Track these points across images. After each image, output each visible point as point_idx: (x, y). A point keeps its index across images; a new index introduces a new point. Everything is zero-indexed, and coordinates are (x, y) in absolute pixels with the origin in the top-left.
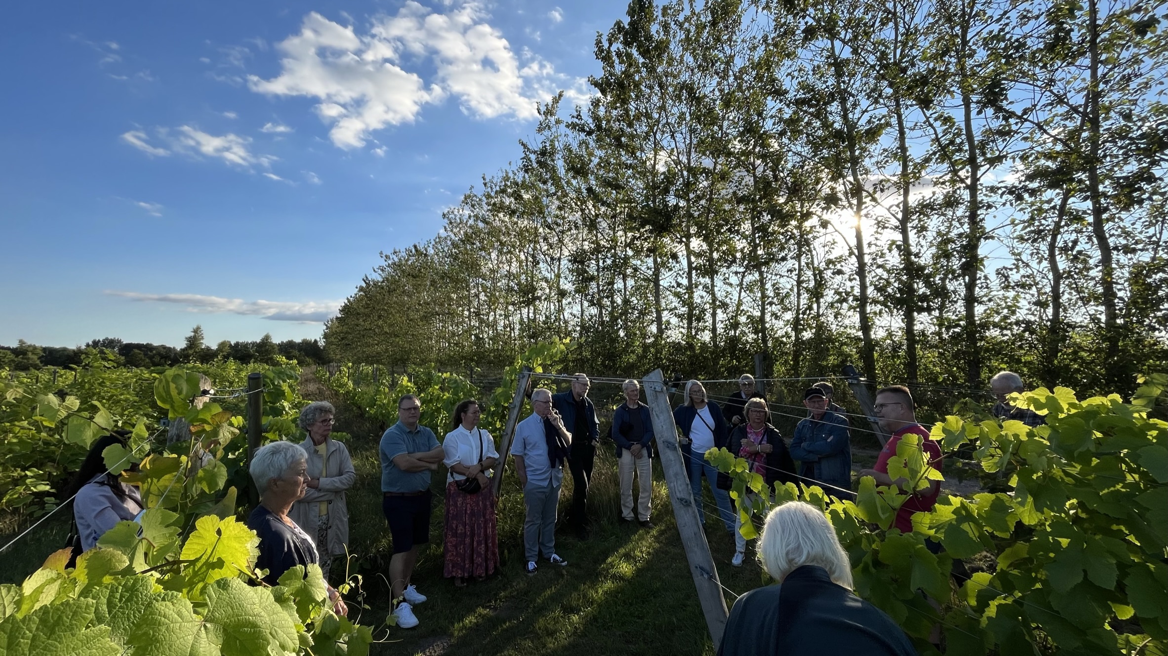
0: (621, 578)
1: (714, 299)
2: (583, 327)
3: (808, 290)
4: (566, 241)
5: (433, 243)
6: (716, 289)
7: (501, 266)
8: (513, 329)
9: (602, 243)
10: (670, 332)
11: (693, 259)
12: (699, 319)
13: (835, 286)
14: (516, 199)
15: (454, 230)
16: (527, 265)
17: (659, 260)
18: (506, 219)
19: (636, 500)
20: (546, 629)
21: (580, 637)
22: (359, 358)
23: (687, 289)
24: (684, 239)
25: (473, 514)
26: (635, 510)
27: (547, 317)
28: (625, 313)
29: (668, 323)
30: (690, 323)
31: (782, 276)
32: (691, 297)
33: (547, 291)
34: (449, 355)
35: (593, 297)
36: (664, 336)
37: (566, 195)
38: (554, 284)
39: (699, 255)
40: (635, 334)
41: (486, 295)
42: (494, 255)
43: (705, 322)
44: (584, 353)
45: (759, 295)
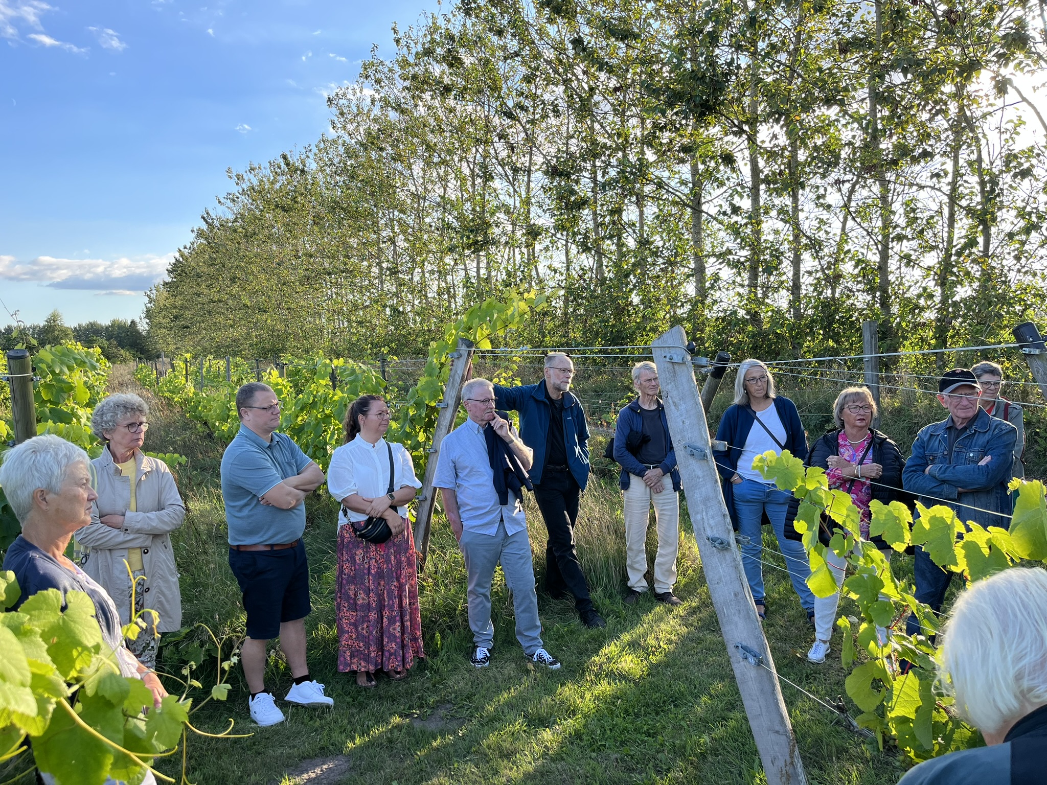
0: (623, 677)
1: (798, 232)
2: (569, 290)
3: (970, 211)
4: (541, 139)
5: (315, 150)
6: (802, 216)
7: (430, 187)
8: (454, 297)
9: (601, 140)
10: (718, 294)
11: (761, 163)
12: (769, 271)
13: (1020, 204)
14: (451, 65)
15: (349, 126)
16: (473, 185)
17: (701, 167)
18: (436, 103)
19: (651, 560)
20: (499, 748)
21: (553, 760)
22: (205, 349)
23: (750, 217)
24: (746, 128)
25: (380, 575)
26: (649, 576)
27: (509, 274)
28: (640, 263)
29: (716, 277)
30: (754, 276)
31: (922, 187)
32: (758, 233)
33: (509, 228)
34: (350, 342)
35: (586, 237)
36: (709, 301)
37: (537, 56)
38: (521, 218)
39: (772, 155)
40: (658, 300)
41: (407, 240)
42: (417, 168)
43: (780, 275)
44: (571, 335)
45: (880, 224)
